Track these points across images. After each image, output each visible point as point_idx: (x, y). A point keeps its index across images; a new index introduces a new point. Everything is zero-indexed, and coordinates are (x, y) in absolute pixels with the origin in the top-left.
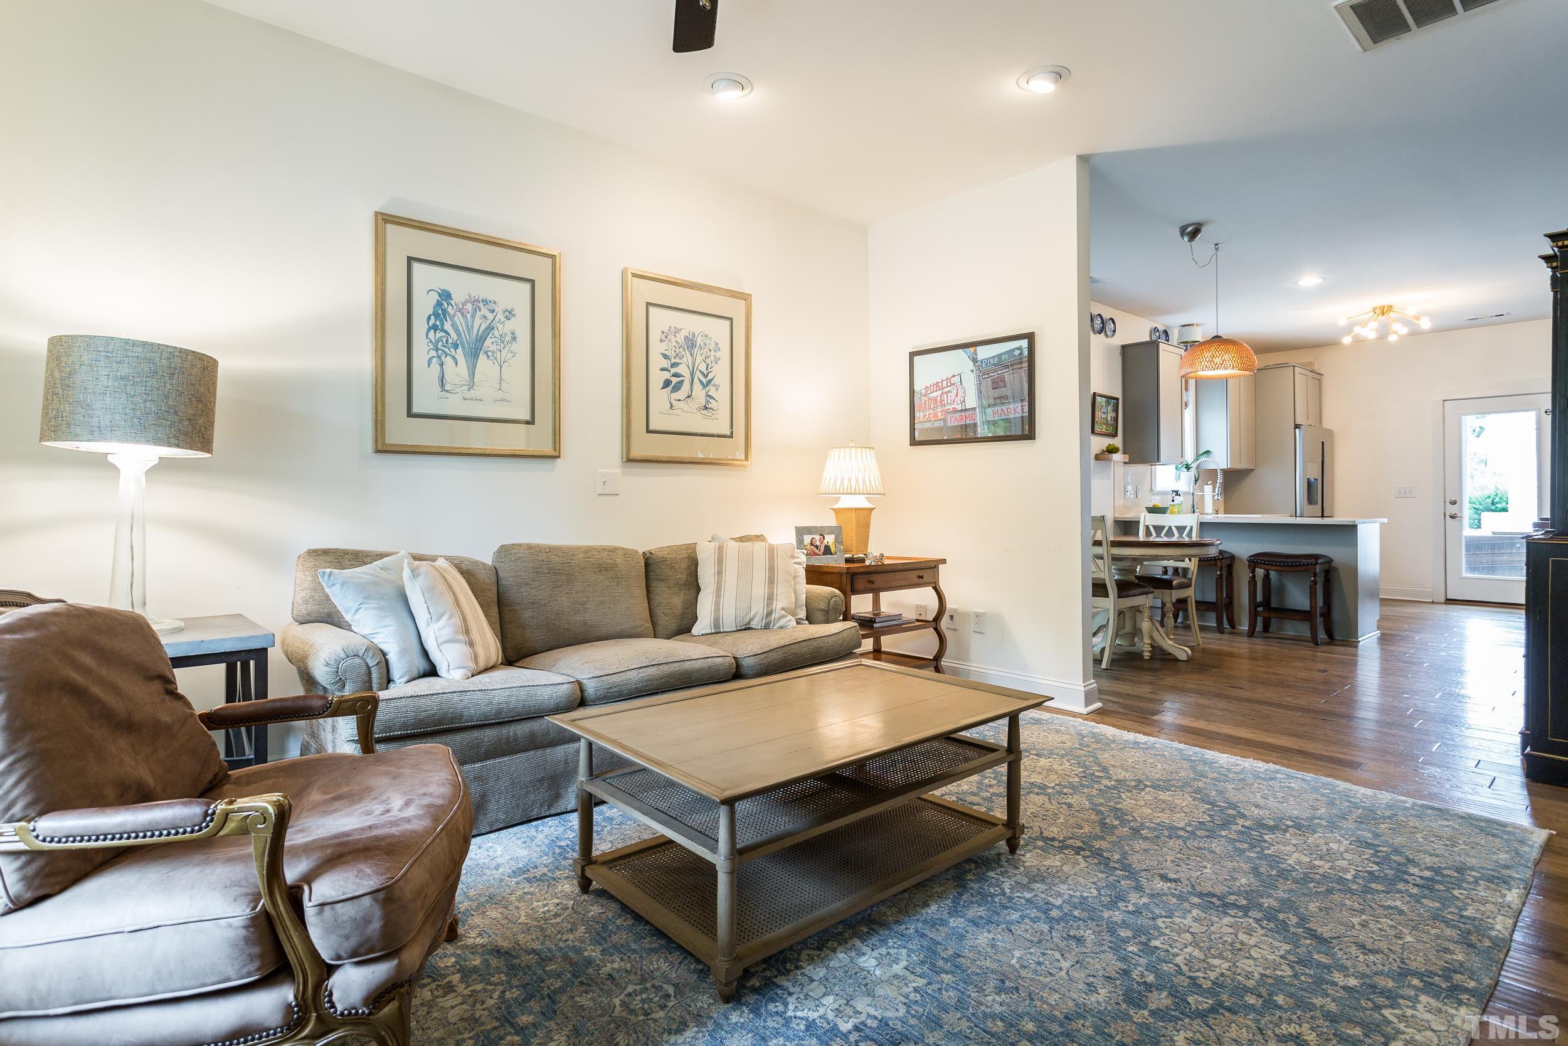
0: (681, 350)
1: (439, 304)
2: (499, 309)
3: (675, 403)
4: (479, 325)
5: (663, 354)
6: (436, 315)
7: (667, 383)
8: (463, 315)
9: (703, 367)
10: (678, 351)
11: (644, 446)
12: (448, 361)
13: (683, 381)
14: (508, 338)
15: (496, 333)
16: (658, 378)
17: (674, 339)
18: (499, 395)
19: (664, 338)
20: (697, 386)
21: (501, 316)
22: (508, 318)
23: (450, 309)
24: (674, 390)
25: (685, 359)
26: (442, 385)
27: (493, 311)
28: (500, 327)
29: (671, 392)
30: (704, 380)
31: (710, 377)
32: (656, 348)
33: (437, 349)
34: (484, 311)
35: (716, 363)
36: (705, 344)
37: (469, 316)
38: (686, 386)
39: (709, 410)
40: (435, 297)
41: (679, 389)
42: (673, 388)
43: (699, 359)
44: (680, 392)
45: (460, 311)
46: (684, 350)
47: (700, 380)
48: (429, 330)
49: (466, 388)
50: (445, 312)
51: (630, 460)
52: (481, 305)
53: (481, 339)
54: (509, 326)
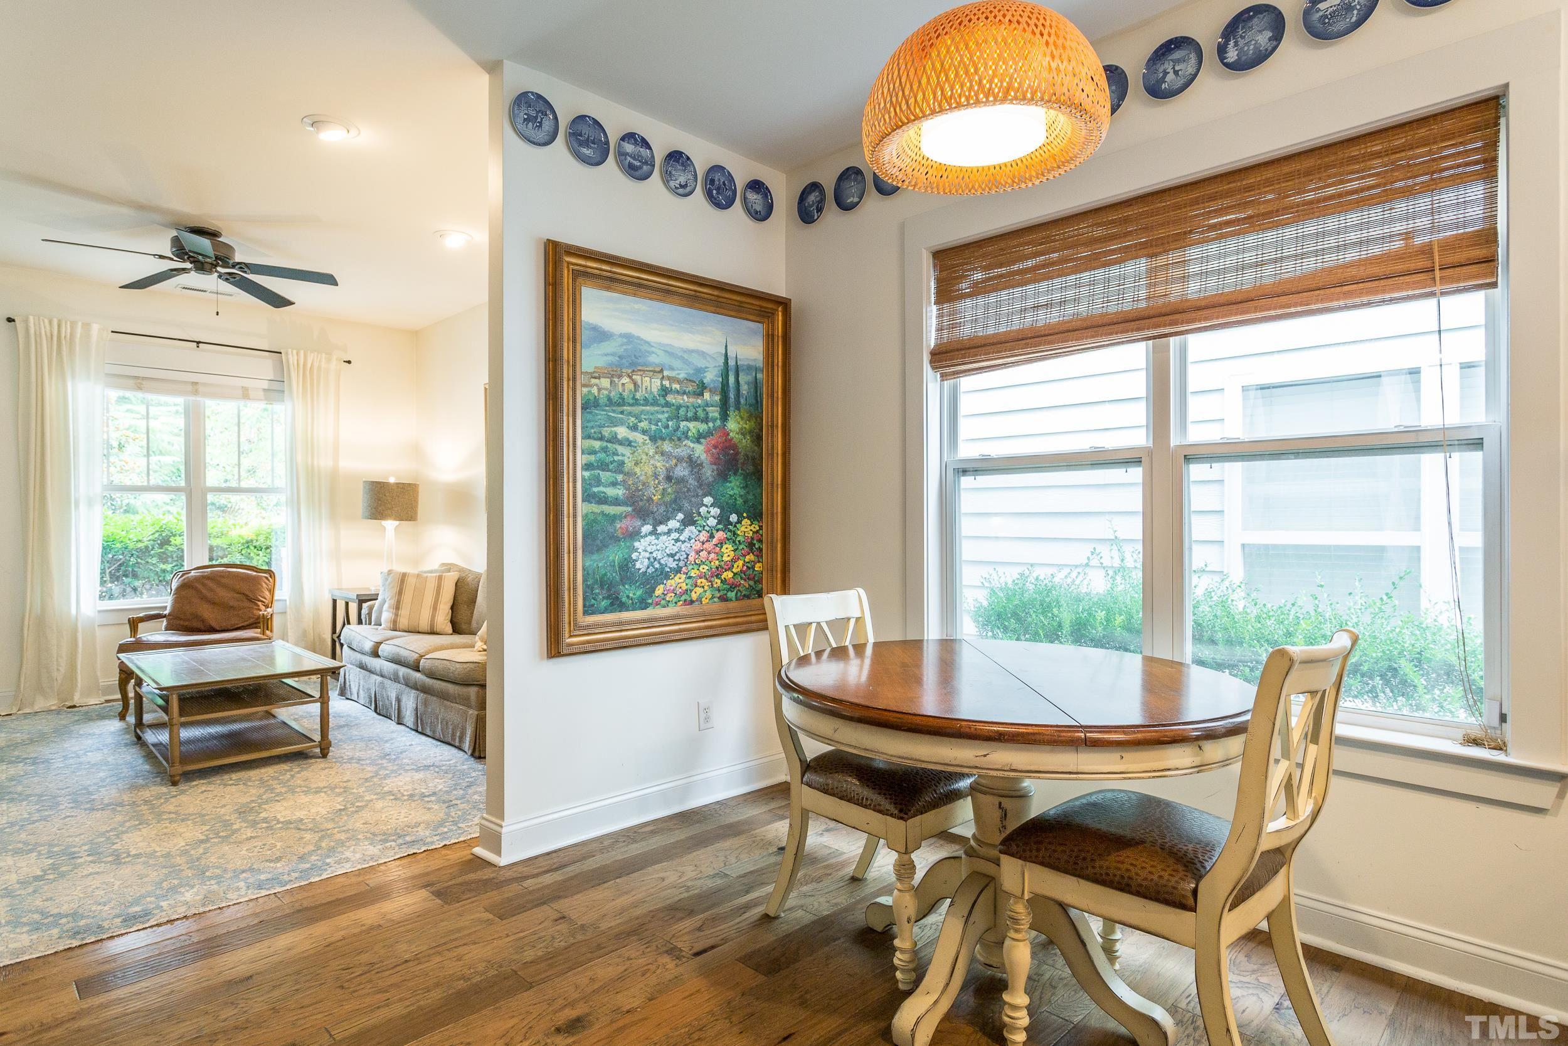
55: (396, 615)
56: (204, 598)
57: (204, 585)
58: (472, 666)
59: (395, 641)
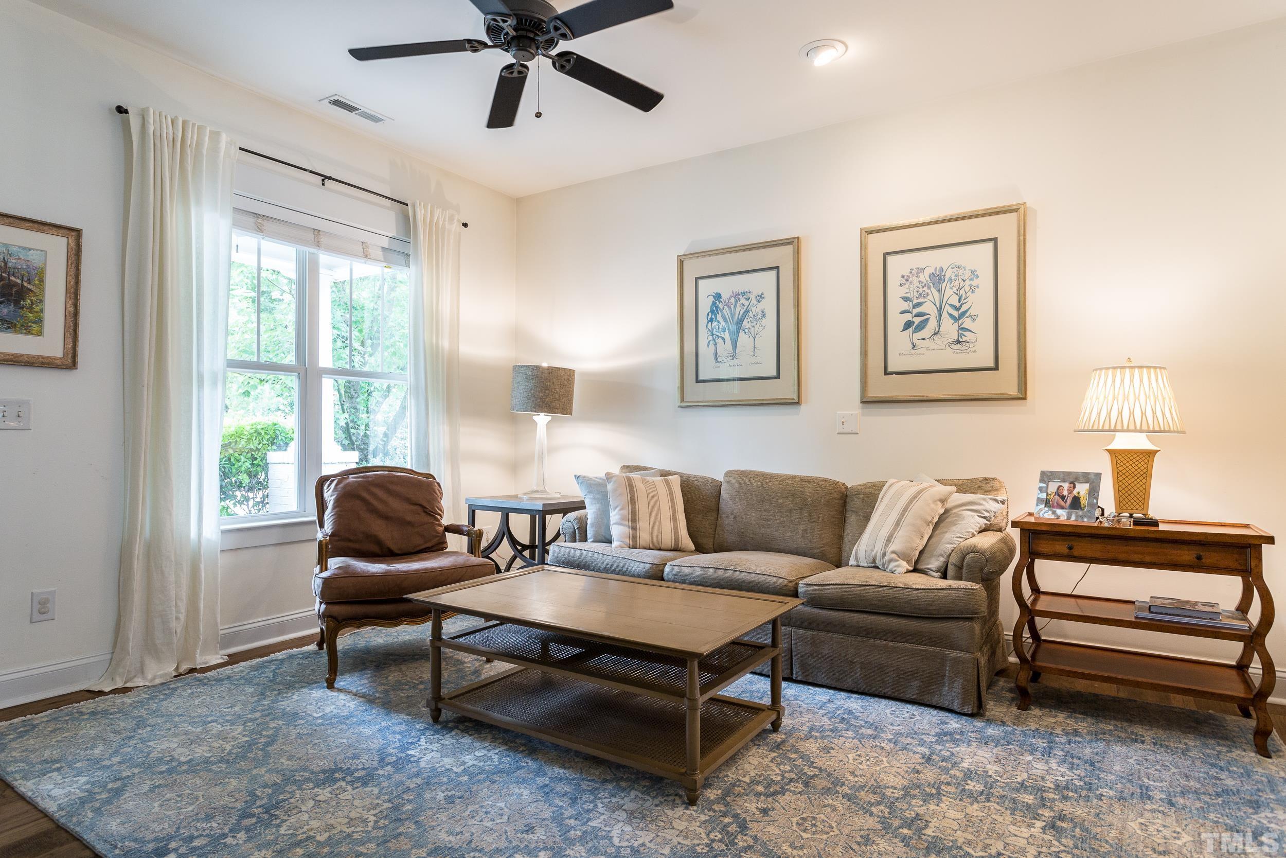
0: (925, 289)
1: (714, 303)
2: (752, 297)
3: (916, 341)
4: (739, 311)
5: (902, 298)
6: (712, 311)
7: (908, 325)
8: (729, 307)
9: (954, 301)
10: (921, 291)
11: (881, 387)
12: (720, 341)
13: (928, 319)
14: (759, 316)
15: (751, 314)
16: (896, 321)
17: (916, 280)
18: (754, 359)
19: (904, 281)
20: (947, 322)
21: (754, 301)
22: (759, 301)
23: (721, 306)
24: (917, 330)
25: (930, 297)
26: (716, 359)
27: (748, 299)
28: (753, 309)
29: (914, 332)
30: (956, 314)
31: (963, 309)
32: (895, 293)
33: (713, 335)
34: (743, 300)
35: (973, 292)
36: (957, 276)
37: (732, 306)
38: (932, 325)
39: (964, 344)
40: (711, 299)
41: (923, 328)
42: (916, 328)
43: (949, 292)
44: (923, 331)
45: (727, 305)
46: (929, 288)
47: (950, 315)
48: (708, 323)
49: (731, 358)
50: (717, 308)
51: (867, 402)
52: (740, 296)
53: (740, 322)
54: (760, 306)
55: (634, 529)
56: (373, 511)
57: (369, 491)
58: (961, 593)
59: (677, 562)
